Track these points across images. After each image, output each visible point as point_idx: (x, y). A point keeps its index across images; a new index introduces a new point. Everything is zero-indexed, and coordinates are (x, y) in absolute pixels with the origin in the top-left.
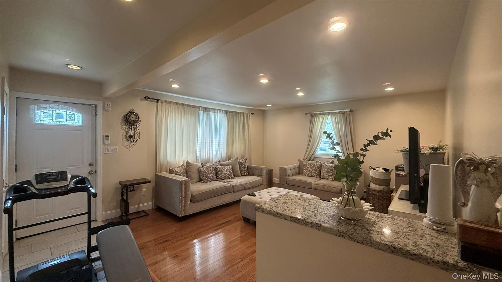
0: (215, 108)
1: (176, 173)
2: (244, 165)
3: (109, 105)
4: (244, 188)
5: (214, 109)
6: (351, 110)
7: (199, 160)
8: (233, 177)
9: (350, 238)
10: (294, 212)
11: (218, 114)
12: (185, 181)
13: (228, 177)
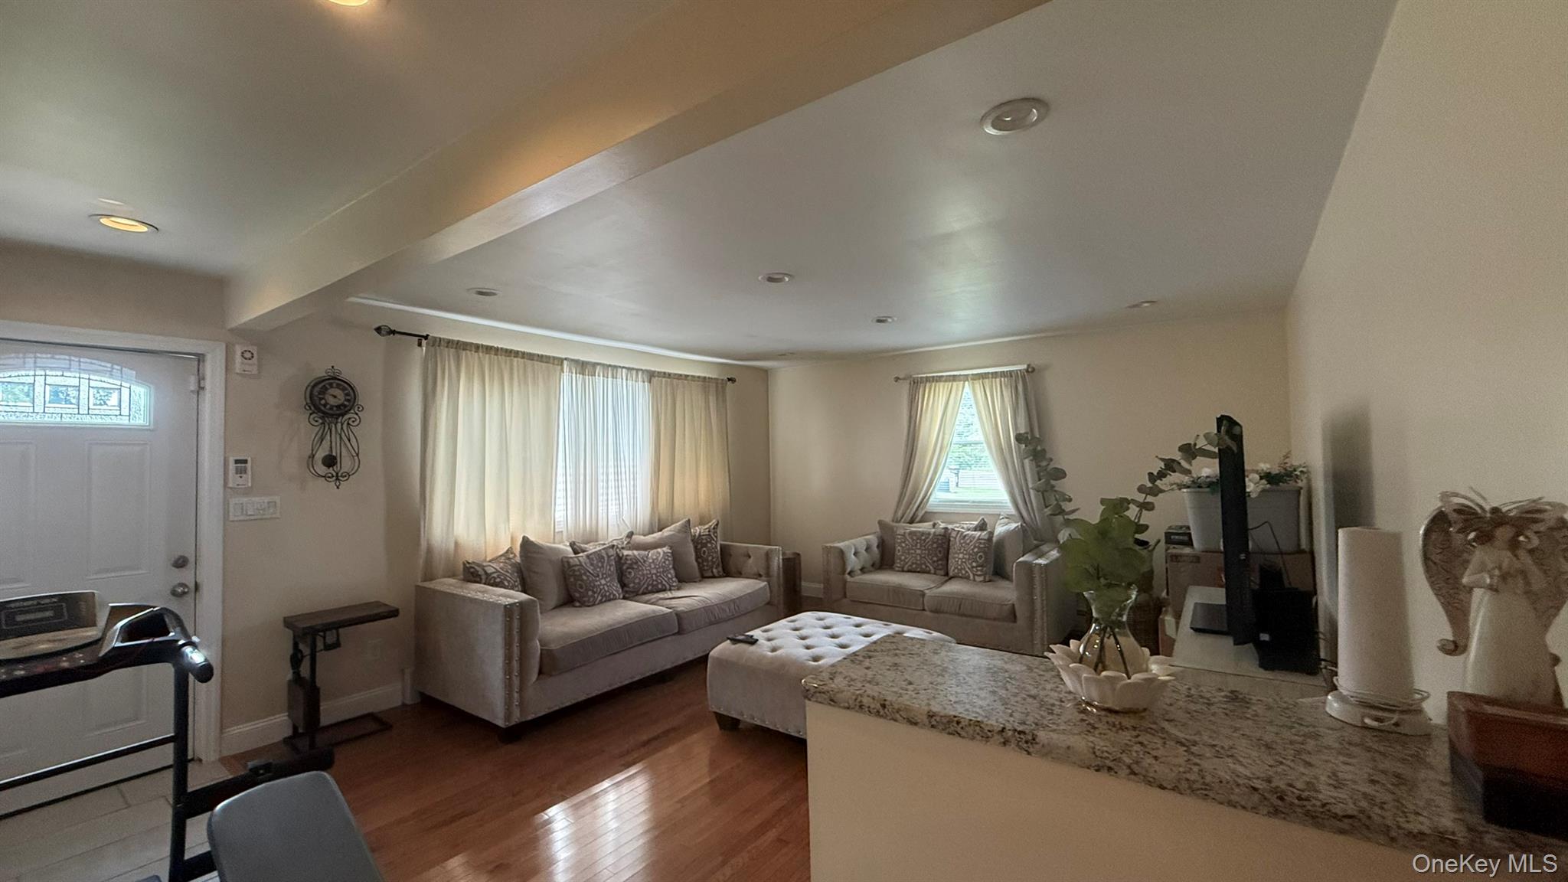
0: (613, 364)
1: (487, 578)
2: (709, 545)
3: (248, 355)
4: (713, 619)
5: (610, 366)
6: (1029, 366)
7: (562, 532)
8: (674, 584)
9: (1135, 774)
10: (934, 697)
11: (622, 382)
12: (522, 605)
13: (660, 586)
